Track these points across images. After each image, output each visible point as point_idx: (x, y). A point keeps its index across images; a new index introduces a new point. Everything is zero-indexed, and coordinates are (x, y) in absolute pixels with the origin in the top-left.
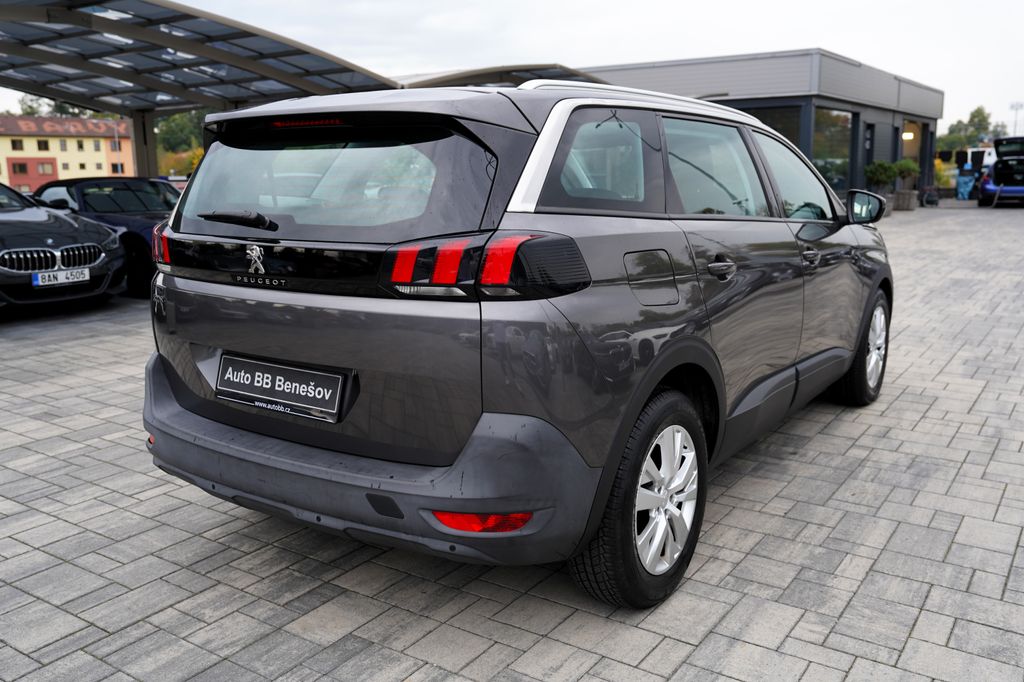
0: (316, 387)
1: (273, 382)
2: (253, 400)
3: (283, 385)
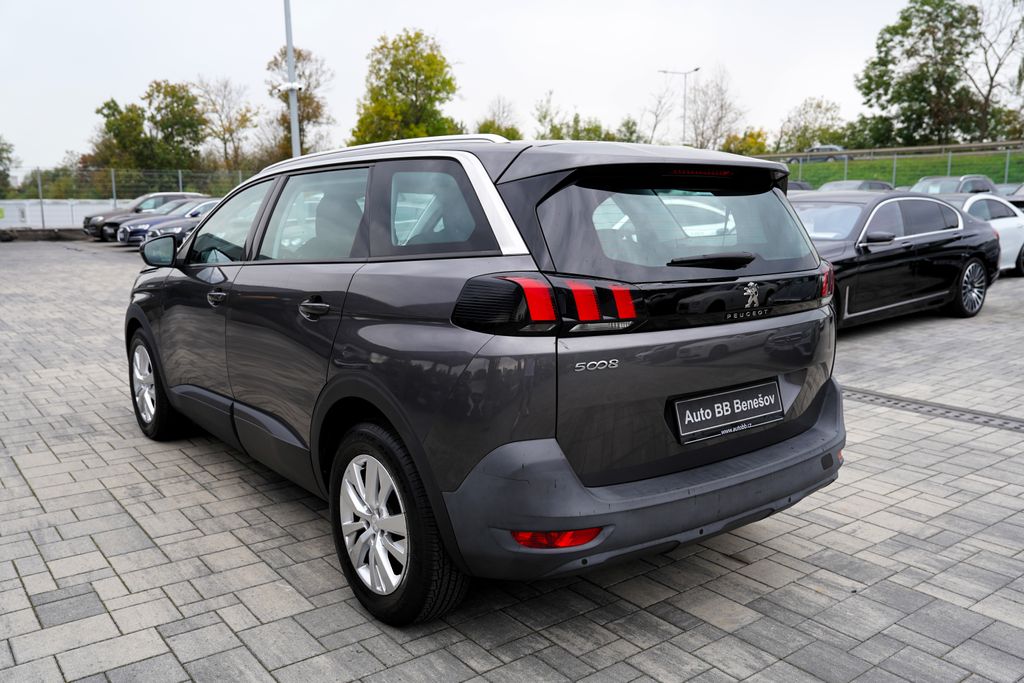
0: (763, 397)
1: (732, 407)
2: (718, 431)
3: (740, 406)
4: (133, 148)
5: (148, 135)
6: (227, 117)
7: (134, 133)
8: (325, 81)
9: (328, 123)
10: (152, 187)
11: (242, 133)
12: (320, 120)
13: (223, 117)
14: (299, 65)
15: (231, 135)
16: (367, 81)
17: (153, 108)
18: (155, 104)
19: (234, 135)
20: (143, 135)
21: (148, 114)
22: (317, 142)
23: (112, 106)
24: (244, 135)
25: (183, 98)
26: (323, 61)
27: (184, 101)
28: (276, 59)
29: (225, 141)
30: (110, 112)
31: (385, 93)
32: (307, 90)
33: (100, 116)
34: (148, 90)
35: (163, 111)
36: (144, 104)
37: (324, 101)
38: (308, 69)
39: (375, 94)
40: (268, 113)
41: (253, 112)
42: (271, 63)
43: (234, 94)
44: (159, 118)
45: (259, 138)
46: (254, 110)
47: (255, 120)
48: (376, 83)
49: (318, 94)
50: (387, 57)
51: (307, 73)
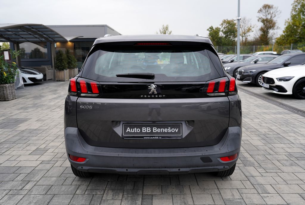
0: (171, 129)
1: (152, 130)
2: (143, 137)
3: (156, 130)
4: (216, 40)
5: (221, 36)
6: (244, 29)
7: (216, 36)
8: (278, 14)
9: (277, 29)
10: (220, 51)
11: (248, 34)
12: (275, 28)
13: (243, 29)
14: (269, 10)
15: (245, 34)
16: (291, 13)
17: (223, 28)
18: (224, 26)
19: (246, 34)
20: (219, 36)
21: (221, 30)
22: (273, 36)
23: (211, 28)
24: (249, 34)
25: (232, 24)
26: (277, 8)
27: (232, 25)
28: (261, 9)
29: (243, 37)
30: (211, 30)
31: (297, 17)
32: (271, 18)
33: (208, 31)
34: (222, 22)
35: (226, 28)
36: (220, 27)
37: (277, 21)
38: (272, 11)
39: (294, 17)
40: (257, 27)
41: (252, 27)
42: (259, 10)
43: (247, 22)
44: (224, 31)
45: (255, 35)
46: (253, 26)
47: (253, 29)
48: (294, 13)
49: (274, 19)
50: (299, 3)
51: (271, 12)
